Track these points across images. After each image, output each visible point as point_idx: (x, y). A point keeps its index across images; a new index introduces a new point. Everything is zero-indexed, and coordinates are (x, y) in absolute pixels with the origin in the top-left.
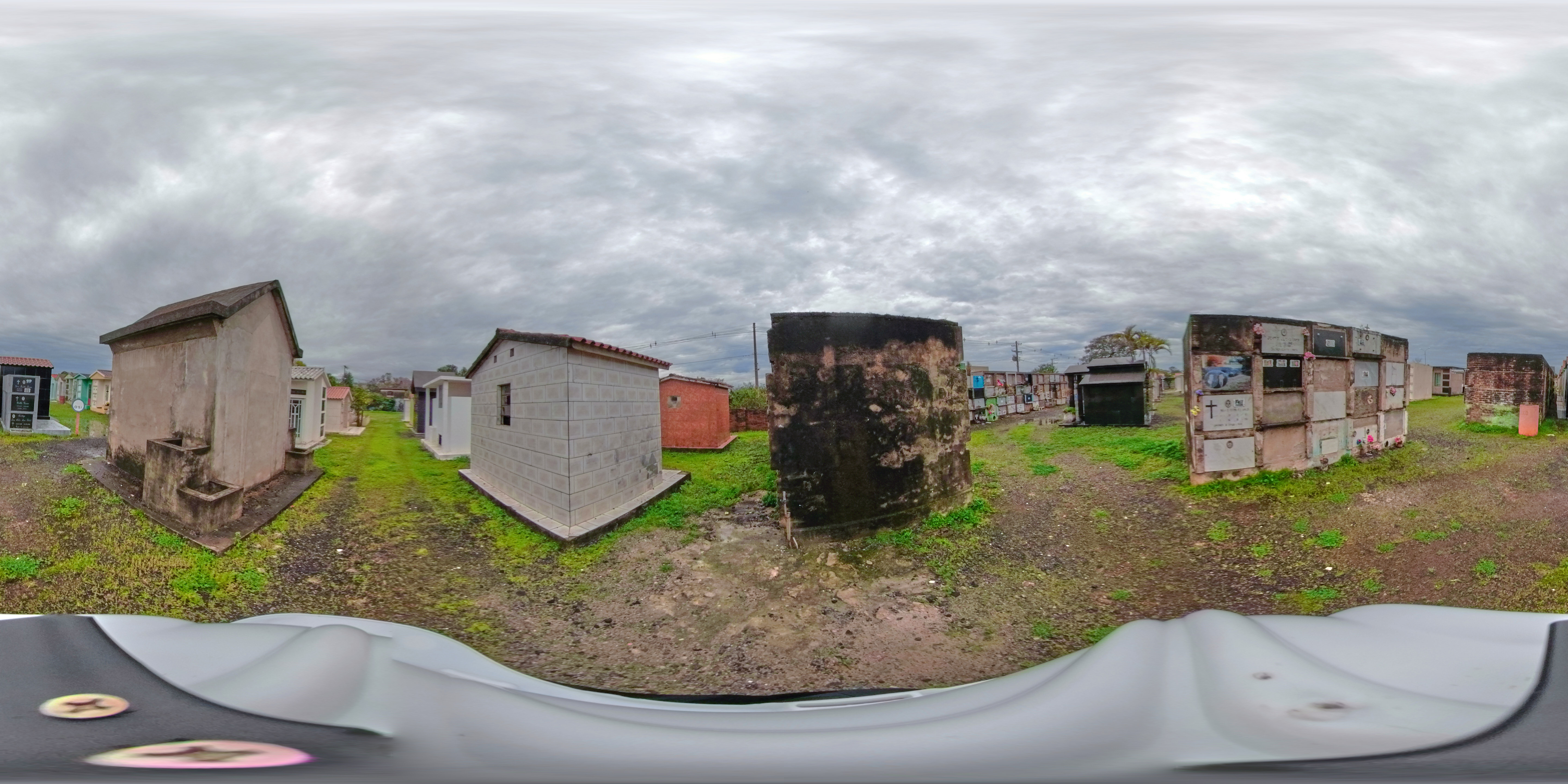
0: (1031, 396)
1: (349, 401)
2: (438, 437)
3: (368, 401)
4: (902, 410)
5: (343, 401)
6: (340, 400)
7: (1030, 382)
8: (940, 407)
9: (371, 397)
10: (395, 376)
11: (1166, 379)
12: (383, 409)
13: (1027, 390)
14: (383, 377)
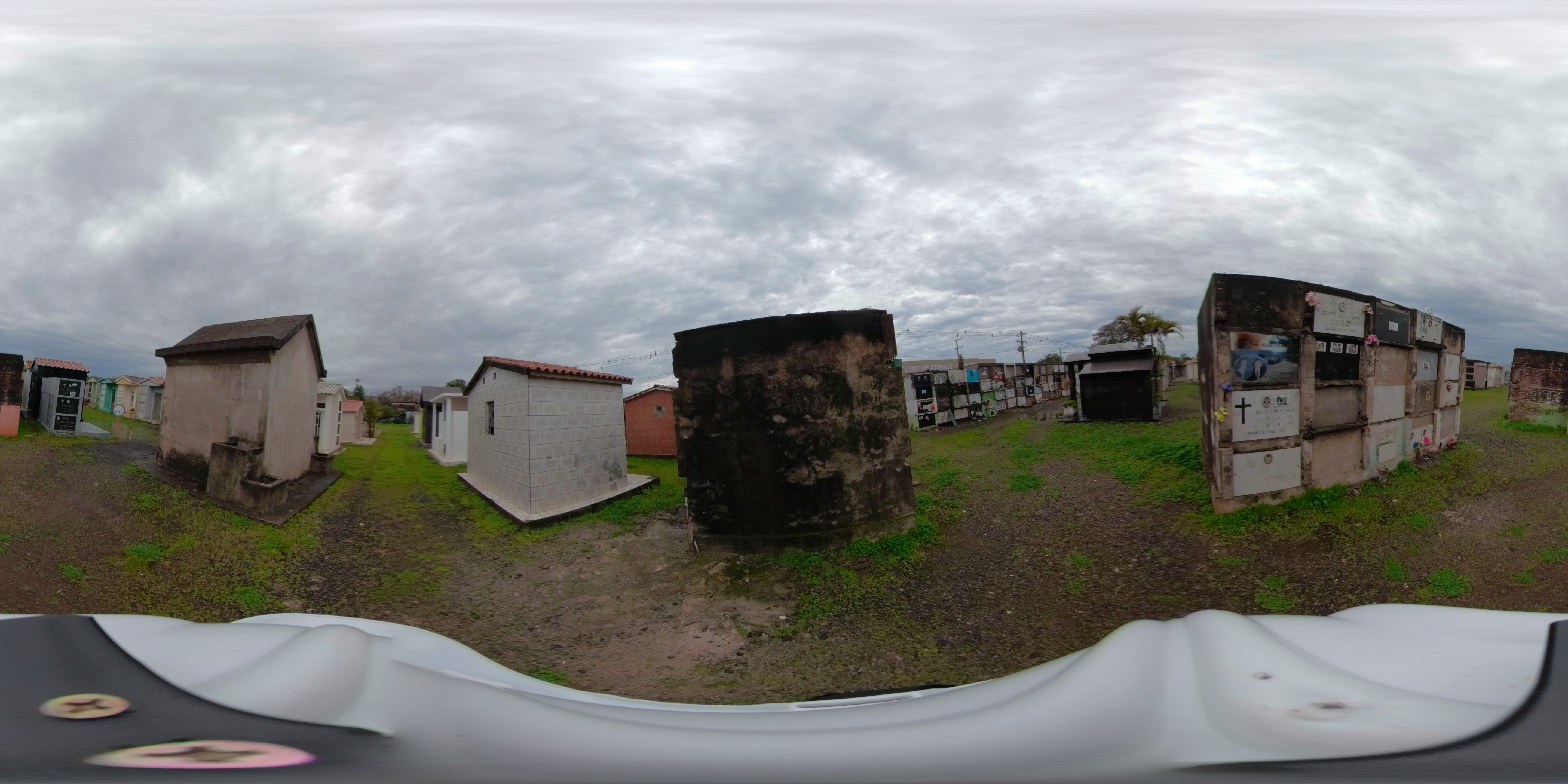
0: (1032, 388)
1: (362, 414)
2: (443, 447)
3: (379, 414)
4: (812, 420)
5: (357, 414)
6: (354, 412)
7: (1031, 374)
8: (864, 415)
9: (382, 411)
10: (406, 389)
11: (1177, 367)
12: (394, 422)
13: (1029, 382)
14: (394, 390)
